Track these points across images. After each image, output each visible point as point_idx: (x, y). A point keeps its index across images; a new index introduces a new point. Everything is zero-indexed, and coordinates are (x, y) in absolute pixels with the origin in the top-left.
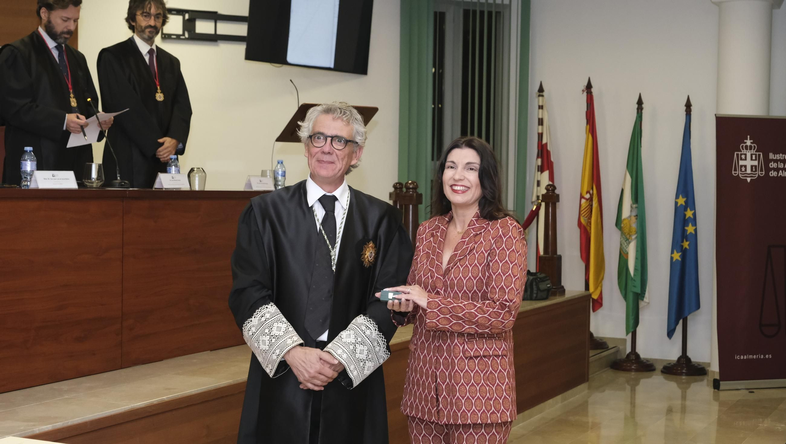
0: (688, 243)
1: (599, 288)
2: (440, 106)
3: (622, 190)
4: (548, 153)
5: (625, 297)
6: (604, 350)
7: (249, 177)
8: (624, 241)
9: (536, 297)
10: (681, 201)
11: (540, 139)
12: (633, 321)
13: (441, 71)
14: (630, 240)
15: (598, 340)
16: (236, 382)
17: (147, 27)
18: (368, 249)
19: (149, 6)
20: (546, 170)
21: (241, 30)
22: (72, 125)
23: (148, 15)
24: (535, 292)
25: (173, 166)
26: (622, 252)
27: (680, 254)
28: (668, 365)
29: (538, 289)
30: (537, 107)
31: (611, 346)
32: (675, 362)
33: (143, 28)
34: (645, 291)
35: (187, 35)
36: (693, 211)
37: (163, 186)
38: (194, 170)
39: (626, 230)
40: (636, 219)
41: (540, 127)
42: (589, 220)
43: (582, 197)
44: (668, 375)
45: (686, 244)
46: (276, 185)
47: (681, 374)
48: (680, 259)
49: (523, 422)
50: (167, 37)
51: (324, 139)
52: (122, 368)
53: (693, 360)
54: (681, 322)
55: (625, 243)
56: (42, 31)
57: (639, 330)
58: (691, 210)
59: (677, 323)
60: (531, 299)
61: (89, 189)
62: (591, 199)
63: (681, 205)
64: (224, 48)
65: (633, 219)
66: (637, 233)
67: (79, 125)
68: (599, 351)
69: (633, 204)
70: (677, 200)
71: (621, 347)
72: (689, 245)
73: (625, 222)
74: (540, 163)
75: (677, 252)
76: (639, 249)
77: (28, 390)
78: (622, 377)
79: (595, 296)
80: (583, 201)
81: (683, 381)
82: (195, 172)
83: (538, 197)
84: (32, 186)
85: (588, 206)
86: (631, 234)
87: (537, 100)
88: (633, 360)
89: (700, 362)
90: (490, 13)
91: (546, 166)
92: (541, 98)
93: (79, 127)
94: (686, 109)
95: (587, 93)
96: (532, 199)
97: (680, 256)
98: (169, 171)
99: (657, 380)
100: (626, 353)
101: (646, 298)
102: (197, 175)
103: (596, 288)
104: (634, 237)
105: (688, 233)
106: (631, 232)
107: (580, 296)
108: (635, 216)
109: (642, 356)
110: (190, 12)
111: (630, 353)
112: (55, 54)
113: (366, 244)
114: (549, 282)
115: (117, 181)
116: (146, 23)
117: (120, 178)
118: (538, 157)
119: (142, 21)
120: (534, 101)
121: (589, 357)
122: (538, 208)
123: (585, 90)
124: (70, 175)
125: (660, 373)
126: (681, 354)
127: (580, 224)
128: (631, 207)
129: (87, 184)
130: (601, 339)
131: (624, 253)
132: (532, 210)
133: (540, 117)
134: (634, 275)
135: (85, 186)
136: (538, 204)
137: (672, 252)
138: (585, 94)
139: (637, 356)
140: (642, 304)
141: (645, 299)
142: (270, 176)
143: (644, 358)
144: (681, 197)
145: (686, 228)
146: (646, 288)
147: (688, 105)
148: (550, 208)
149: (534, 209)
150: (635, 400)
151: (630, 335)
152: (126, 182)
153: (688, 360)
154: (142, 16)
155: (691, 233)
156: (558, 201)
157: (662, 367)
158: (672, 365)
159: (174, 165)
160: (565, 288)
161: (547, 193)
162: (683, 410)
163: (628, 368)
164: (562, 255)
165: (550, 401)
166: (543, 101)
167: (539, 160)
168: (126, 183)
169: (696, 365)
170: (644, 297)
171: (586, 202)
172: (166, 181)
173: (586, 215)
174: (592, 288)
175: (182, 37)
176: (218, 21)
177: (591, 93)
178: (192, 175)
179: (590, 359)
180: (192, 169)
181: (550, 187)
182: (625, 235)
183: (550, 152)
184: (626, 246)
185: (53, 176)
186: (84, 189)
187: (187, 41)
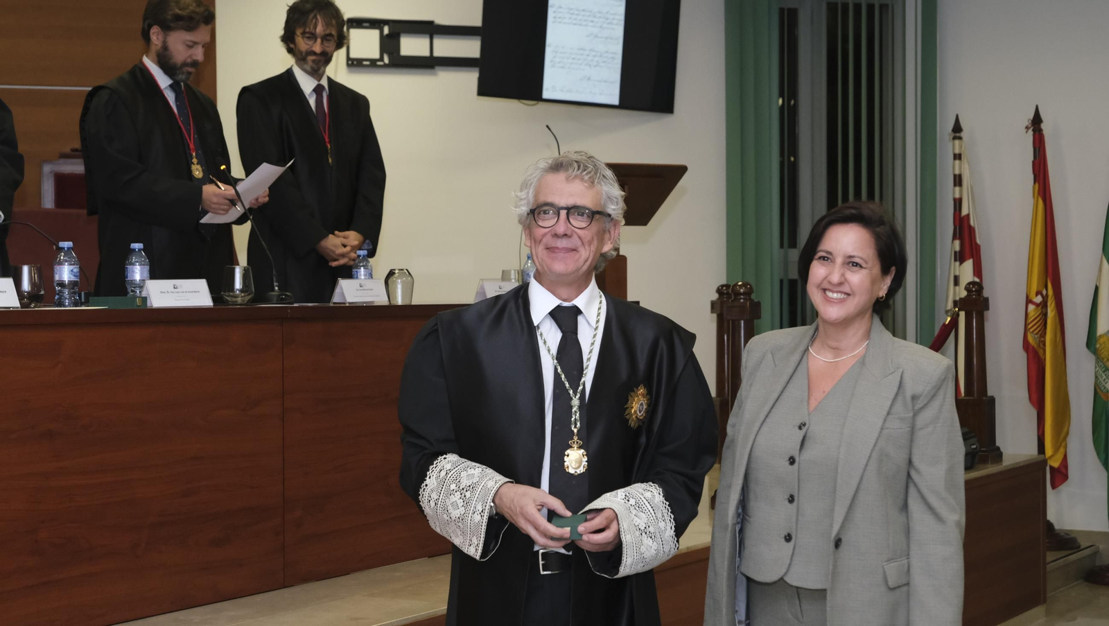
1: (1062, 450)
2: (792, 159)
3: (1097, 289)
4: (971, 231)
5: (1105, 465)
6: (1073, 551)
7: (481, 282)
8: (1101, 372)
11: (958, 208)
13: (792, 102)
15: (1062, 534)
17: (310, 54)
18: (636, 399)
19: (314, 22)
20: (969, 258)
21: (471, 48)
22: (215, 200)
23: (312, 37)
25: (362, 268)
26: (1098, 390)
30: (952, 156)
31: (1083, 544)
33: (303, 54)
35: (386, 60)
37: (345, 299)
38: (394, 273)
39: (1104, 353)
41: (957, 189)
42: (1042, 339)
43: (1029, 301)
51: (554, 213)
52: (284, 588)
55: (1103, 375)
56: (149, 63)
61: (231, 307)
62: (1044, 305)
64: (445, 77)
68: (1064, 553)
71: (1100, 546)
73: (1102, 340)
74: (957, 248)
78: (1105, 596)
79: (1056, 464)
80: (1031, 308)
82: (396, 275)
83: (955, 303)
85: (1039, 316)
87: (950, 145)
90: (871, 8)
91: (968, 253)
92: (957, 142)
95: (1033, 130)
96: (946, 306)
98: (355, 276)
102: (399, 281)
103: (1056, 450)
107: (1027, 463)
110: (391, 24)
112: (170, 97)
113: (633, 391)
114: (975, 440)
115: (274, 293)
116: (309, 47)
117: (279, 289)
118: (954, 238)
120: (946, 147)
121: (1045, 564)
122: (954, 323)
123: (1030, 126)
124: (201, 285)
127: (1026, 345)
129: (229, 299)
130: (1068, 532)
131: (1100, 388)
132: (944, 324)
133: (957, 172)
135: (226, 302)
136: (953, 315)
138: (1031, 132)
142: (515, 279)
148: (974, 320)
149: (947, 323)
152: (288, 294)
154: (303, 37)
156: (987, 308)
159: (363, 266)
160: (1002, 450)
161: (967, 295)
164: (995, 396)
166: (960, 147)
167: (957, 243)
168: (288, 295)
171: (1035, 309)
172: (350, 291)
173: (1037, 330)
174: (1049, 451)
175: (379, 63)
176: (435, 36)
177: (1041, 130)
178: (389, 282)
179: (1048, 566)
180: (391, 271)
181: (973, 287)
182: (1102, 362)
183: (974, 229)
184: (1104, 380)
185: (174, 288)
186: (223, 307)
187: (385, 70)
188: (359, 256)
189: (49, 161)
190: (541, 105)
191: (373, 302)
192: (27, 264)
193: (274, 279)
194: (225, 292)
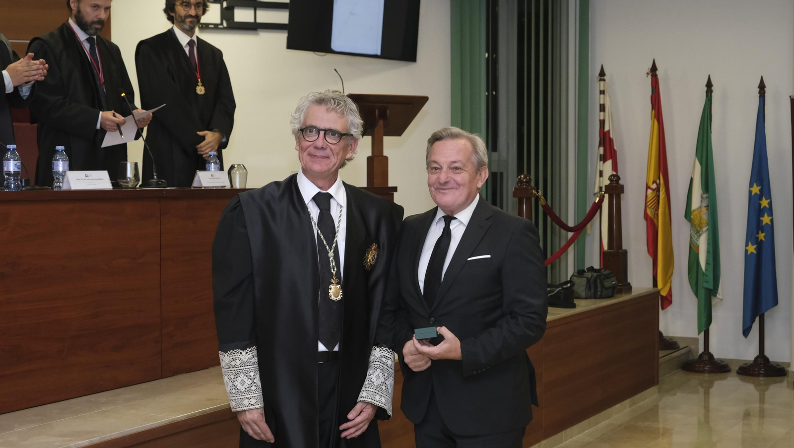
0: (763, 234)
1: (668, 285)
2: (494, 93)
3: (692, 180)
4: (611, 140)
5: (696, 294)
6: (675, 350)
8: (694, 234)
9: (601, 295)
10: (756, 190)
11: (602, 126)
12: (706, 319)
13: (494, 56)
14: (700, 232)
15: (668, 339)
17: (186, 17)
18: (371, 252)
20: (609, 159)
21: (282, 17)
22: (107, 123)
23: (188, 5)
24: (599, 289)
25: (213, 164)
26: (692, 246)
27: (755, 246)
28: (744, 366)
29: (603, 286)
30: (599, 92)
31: (682, 345)
32: (751, 363)
33: (183, 18)
34: (718, 287)
35: (225, 24)
36: (769, 201)
37: (201, 185)
38: (234, 167)
39: (697, 222)
40: (707, 210)
41: (602, 113)
42: (657, 212)
43: (648, 187)
44: (745, 376)
45: (762, 236)
47: (758, 375)
48: (755, 252)
49: (589, 429)
51: (316, 133)
52: (161, 378)
53: (771, 360)
54: (757, 319)
55: (696, 236)
56: (72, 22)
57: (713, 328)
58: (766, 199)
59: (753, 321)
60: (595, 297)
61: (124, 189)
62: (658, 190)
63: (756, 194)
64: (265, 36)
65: (704, 210)
66: (708, 225)
67: (115, 123)
68: (671, 351)
69: (704, 193)
70: (751, 189)
71: (693, 347)
72: (764, 236)
73: (695, 213)
74: (602, 152)
75: (753, 245)
76: (711, 242)
77: (64, 402)
78: (695, 379)
79: (664, 293)
80: (649, 191)
81: (761, 382)
82: (235, 169)
83: (601, 188)
84: (65, 187)
85: (654, 197)
86: (701, 226)
87: (598, 84)
88: (706, 360)
89: (779, 362)
91: (608, 154)
92: (602, 83)
93: (116, 125)
94: (759, 91)
95: (652, 75)
96: (595, 190)
97: (755, 249)
98: (208, 169)
99: (732, 381)
100: (698, 353)
101: (719, 294)
102: (238, 172)
103: (665, 285)
104: (704, 229)
105: (764, 223)
106: (702, 224)
107: (647, 293)
108: (705, 207)
109: (716, 356)
111: (703, 353)
112: (87, 46)
113: (369, 247)
114: (614, 278)
117: (157, 177)
118: (600, 146)
119: (182, 11)
120: (595, 86)
121: (658, 358)
122: (601, 200)
123: (649, 72)
125: (736, 374)
126: (758, 354)
127: (646, 216)
128: (702, 197)
129: (122, 184)
130: (671, 338)
131: (694, 246)
132: (595, 203)
133: (602, 102)
134: (706, 270)
135: (121, 187)
136: (601, 196)
137: (747, 245)
138: (650, 77)
139: (711, 356)
140: (714, 301)
141: (718, 296)
143: (717, 359)
144: (755, 185)
145: (761, 218)
146: (719, 283)
147: (762, 87)
148: (614, 200)
149: (597, 201)
150: (708, 402)
151: (702, 334)
152: (163, 181)
153: (766, 360)
154: (182, 6)
155: (767, 224)
156: (623, 192)
157: (737, 368)
158: (748, 366)
160: (631, 284)
161: (610, 183)
162: (762, 414)
163: (701, 369)
164: (627, 250)
165: (618, 406)
166: (604, 86)
167: (602, 149)
169: (775, 365)
170: (717, 293)
171: (652, 193)
172: (205, 179)
173: (652, 207)
174: (660, 285)
175: (220, 26)
176: (257, 9)
177: (656, 75)
178: (233, 172)
179: (660, 360)
180: (232, 166)
181: (614, 178)
182: (695, 227)
183: (613, 140)
184: (696, 239)
185: (86, 176)
186: (119, 190)
187: (225, 31)
188: (210, 156)
190: (329, 56)
191: (222, 187)
193: (154, 171)
194: (120, 179)
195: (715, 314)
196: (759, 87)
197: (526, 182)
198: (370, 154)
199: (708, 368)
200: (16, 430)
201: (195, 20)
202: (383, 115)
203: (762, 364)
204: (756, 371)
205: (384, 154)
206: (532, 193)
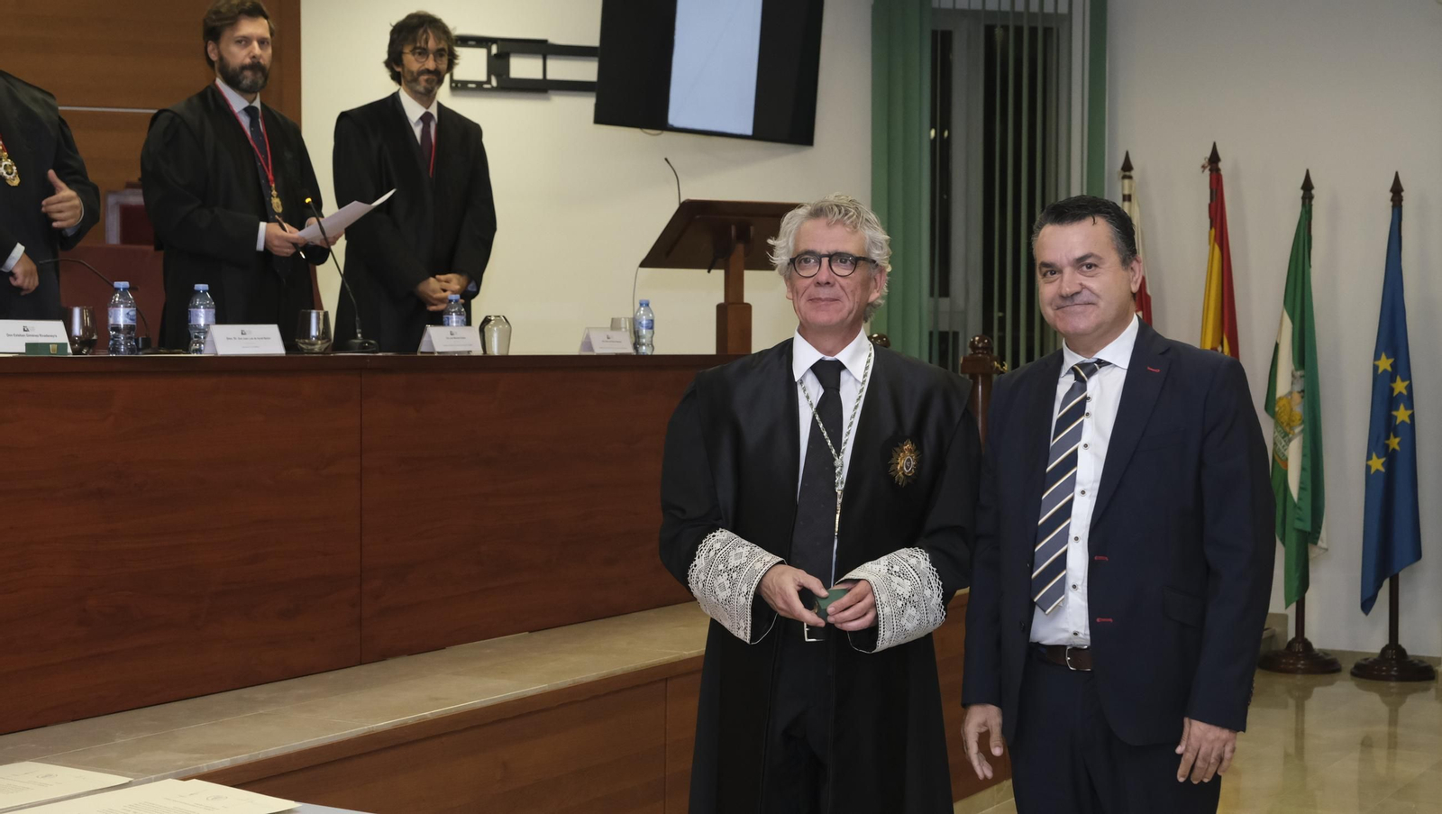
0: (1397, 440)
2: (945, 197)
3: (1277, 346)
5: (1283, 539)
7: (587, 332)
8: (1280, 438)
10: (1385, 364)
12: (1298, 583)
13: (946, 134)
14: (1290, 436)
16: (554, 688)
17: (421, 73)
18: (901, 454)
19: (424, 36)
21: (587, 70)
22: (276, 242)
23: (424, 52)
26: (1276, 457)
27: (1383, 460)
28: (1364, 662)
30: (1121, 197)
32: (1376, 657)
33: (415, 74)
34: (1320, 528)
35: (494, 83)
36: (1407, 383)
37: (434, 349)
38: (491, 320)
39: (1285, 418)
40: (1303, 397)
44: (1363, 680)
45: (1394, 443)
46: (636, 345)
47: (1388, 678)
48: (1382, 469)
50: (460, 87)
51: (816, 262)
52: (361, 664)
53: (1409, 652)
54: (1386, 583)
55: (1283, 441)
57: (1311, 597)
58: (1403, 380)
59: (1379, 586)
61: (306, 355)
63: (1385, 371)
64: (560, 103)
65: (1297, 397)
66: (1303, 422)
67: (289, 242)
69: (1297, 370)
70: (1377, 363)
71: (1278, 630)
72: (1399, 444)
73: (1281, 403)
75: (1379, 457)
76: (1308, 451)
77: (198, 700)
78: (1280, 683)
81: (1392, 690)
82: (492, 323)
84: (207, 352)
86: (1291, 424)
87: (1120, 184)
88: (1299, 652)
89: (1424, 657)
90: (1033, 31)
92: (1126, 181)
94: (1393, 197)
95: (1210, 170)
97: (1383, 464)
99: (1343, 688)
100: (1286, 639)
101: (1322, 541)
104: (1297, 430)
105: (1398, 421)
106: (1293, 421)
108: (1299, 392)
109: (1316, 646)
110: (499, 42)
111: (1293, 639)
112: (245, 122)
113: (898, 446)
115: (356, 341)
116: (420, 65)
117: (362, 336)
119: (412, 62)
120: (1114, 186)
123: (1207, 165)
124: (272, 331)
125: (1349, 675)
126: (1387, 642)
128: (1293, 376)
129: (304, 346)
131: (1280, 459)
134: (1299, 499)
137: (1369, 458)
138: (1207, 172)
139: (1308, 645)
140: (1313, 552)
141: (1320, 543)
142: (626, 328)
143: (1320, 650)
144: (1383, 356)
145: (1395, 413)
146: (1322, 522)
147: (1397, 190)
150: (1303, 722)
151: (1293, 607)
152: (373, 342)
153: (1402, 652)
154: (414, 54)
155: (1403, 422)
157: (1353, 666)
158: (1371, 662)
162: (1393, 743)
163: (1291, 667)
166: (1131, 187)
168: (371, 344)
169: (1416, 662)
170: (1318, 538)
172: (440, 340)
175: (486, 86)
176: (548, 57)
177: (1218, 170)
178: (487, 328)
180: (486, 318)
182: (1281, 427)
184: (1284, 446)
185: (242, 334)
186: (296, 356)
187: (493, 94)
189: (114, 192)
190: (666, 135)
191: (469, 352)
192: (78, 306)
193: (357, 325)
194: (300, 339)
195: (1314, 575)
196: (1392, 190)
197: (982, 348)
198: (721, 300)
199: (1302, 665)
200: (119, 741)
201: (434, 77)
202: (743, 235)
203: (1393, 659)
204: (1384, 671)
205: (746, 300)
206: (992, 367)
